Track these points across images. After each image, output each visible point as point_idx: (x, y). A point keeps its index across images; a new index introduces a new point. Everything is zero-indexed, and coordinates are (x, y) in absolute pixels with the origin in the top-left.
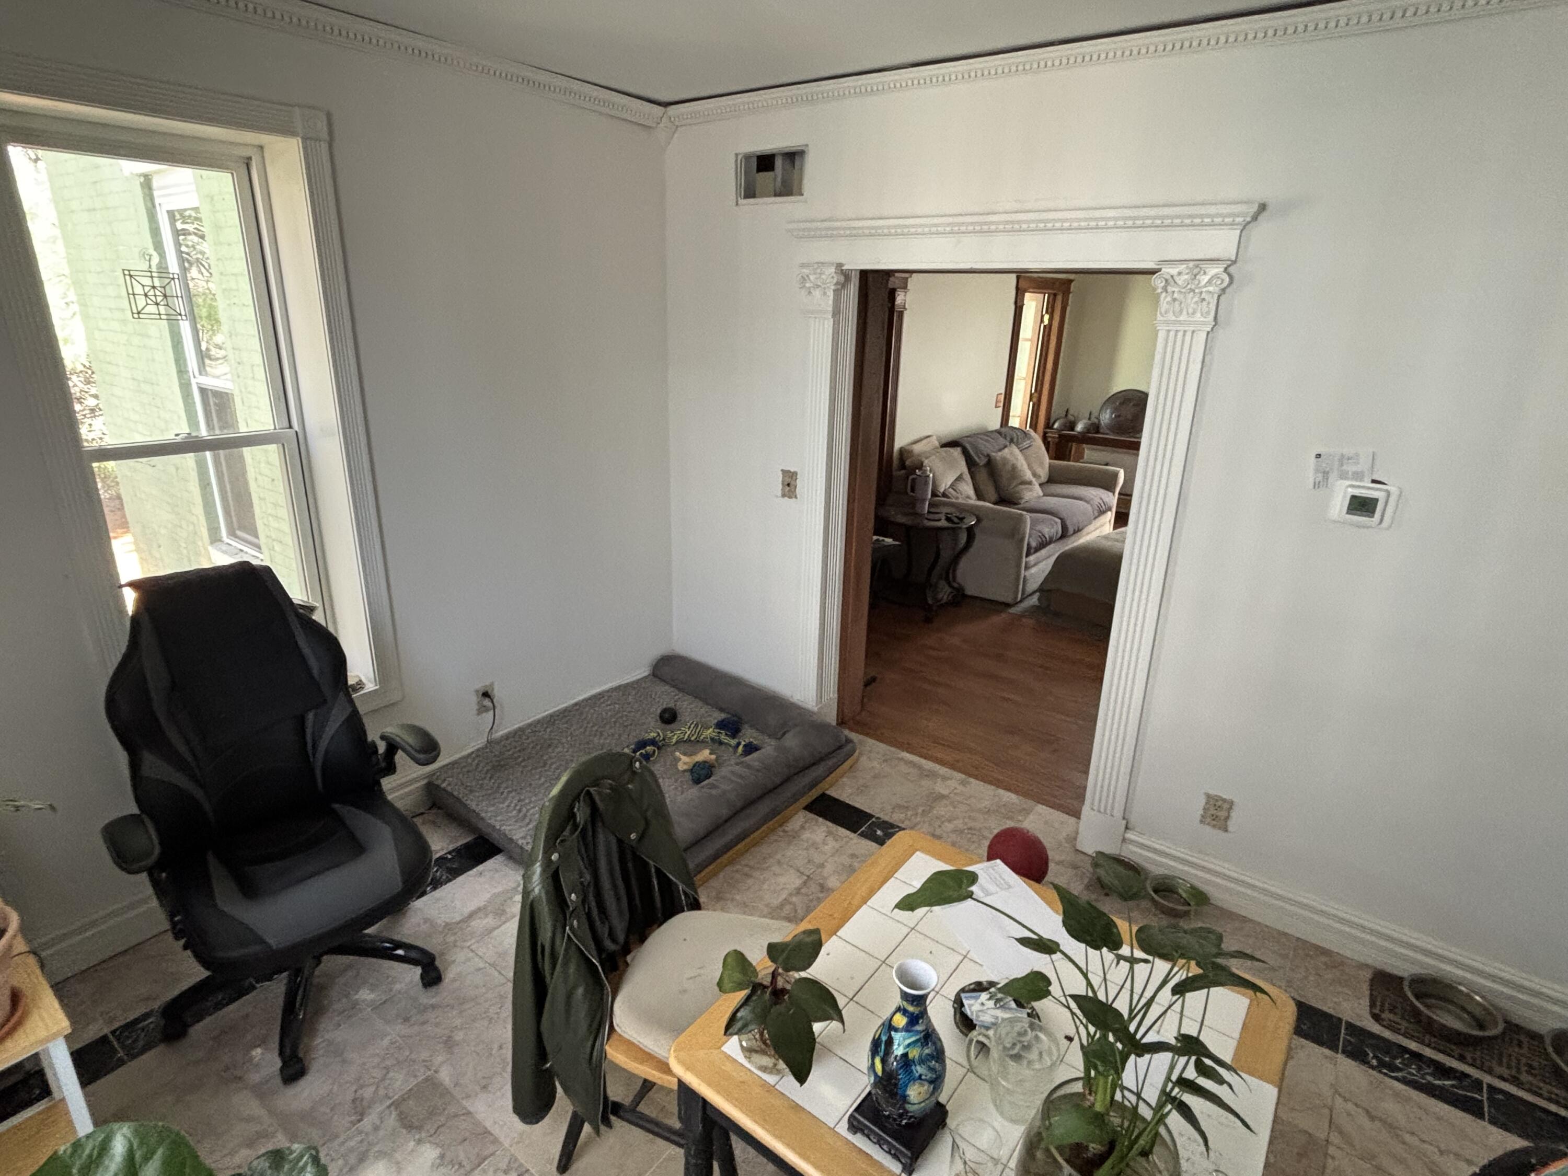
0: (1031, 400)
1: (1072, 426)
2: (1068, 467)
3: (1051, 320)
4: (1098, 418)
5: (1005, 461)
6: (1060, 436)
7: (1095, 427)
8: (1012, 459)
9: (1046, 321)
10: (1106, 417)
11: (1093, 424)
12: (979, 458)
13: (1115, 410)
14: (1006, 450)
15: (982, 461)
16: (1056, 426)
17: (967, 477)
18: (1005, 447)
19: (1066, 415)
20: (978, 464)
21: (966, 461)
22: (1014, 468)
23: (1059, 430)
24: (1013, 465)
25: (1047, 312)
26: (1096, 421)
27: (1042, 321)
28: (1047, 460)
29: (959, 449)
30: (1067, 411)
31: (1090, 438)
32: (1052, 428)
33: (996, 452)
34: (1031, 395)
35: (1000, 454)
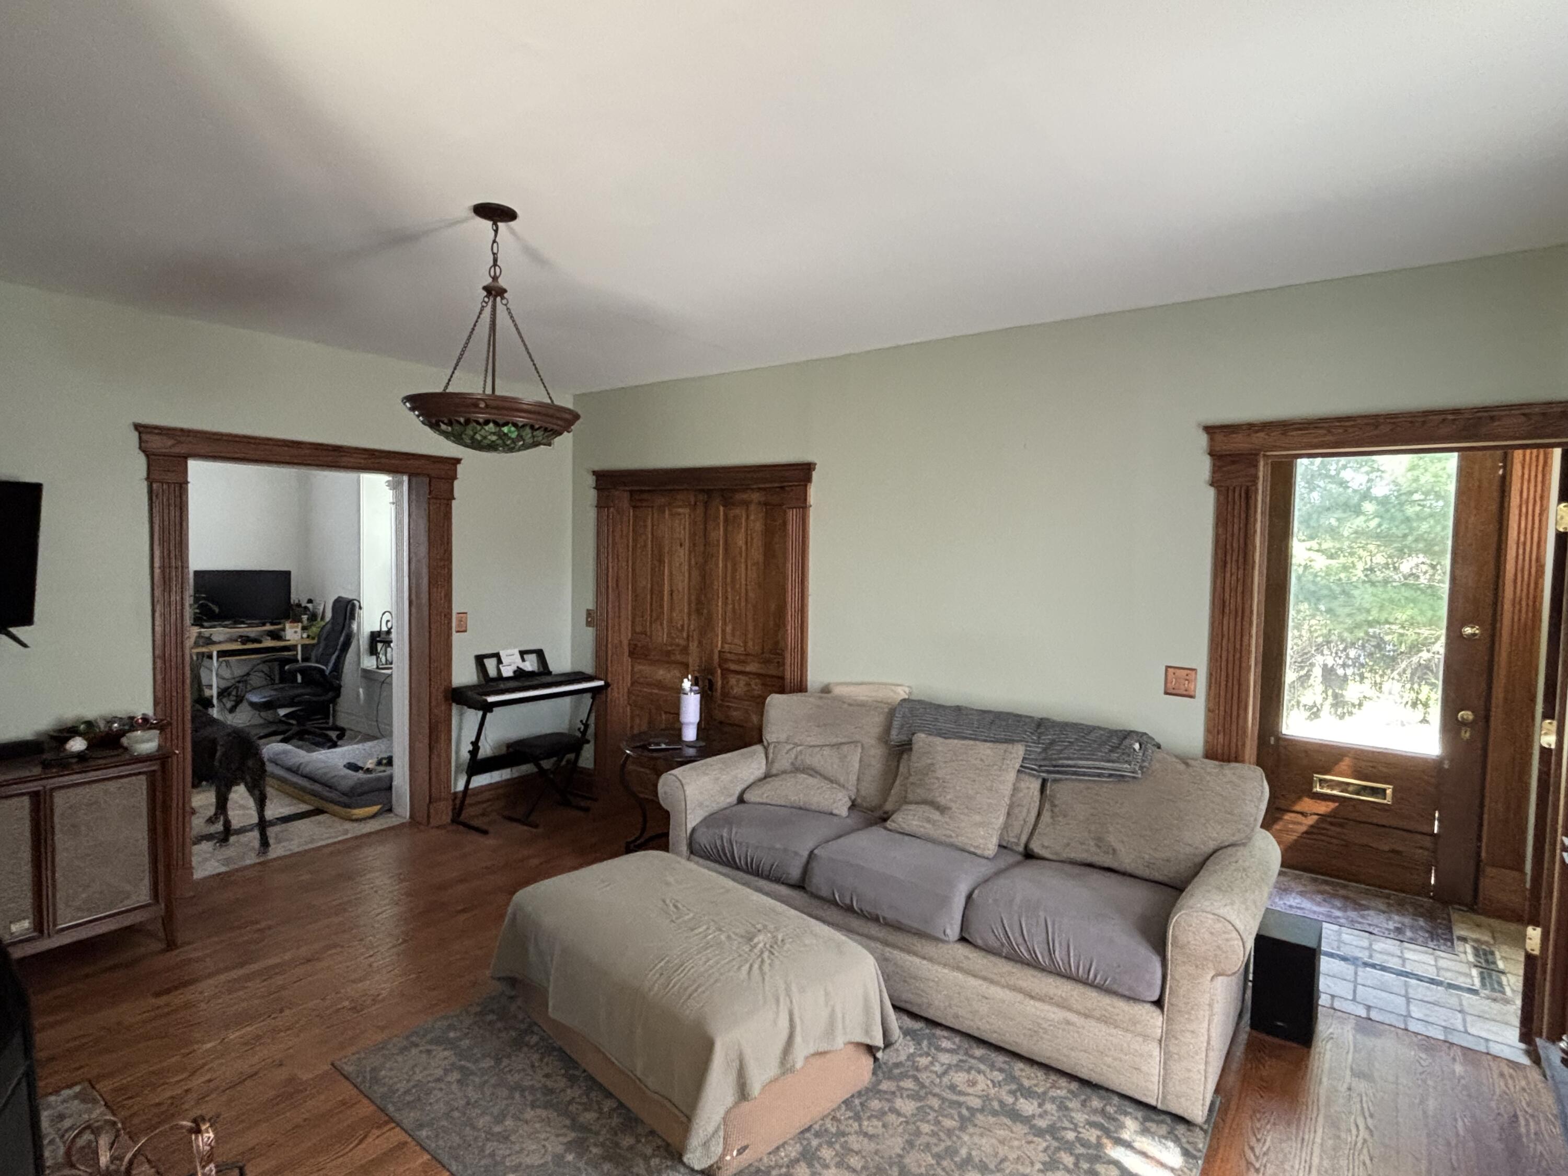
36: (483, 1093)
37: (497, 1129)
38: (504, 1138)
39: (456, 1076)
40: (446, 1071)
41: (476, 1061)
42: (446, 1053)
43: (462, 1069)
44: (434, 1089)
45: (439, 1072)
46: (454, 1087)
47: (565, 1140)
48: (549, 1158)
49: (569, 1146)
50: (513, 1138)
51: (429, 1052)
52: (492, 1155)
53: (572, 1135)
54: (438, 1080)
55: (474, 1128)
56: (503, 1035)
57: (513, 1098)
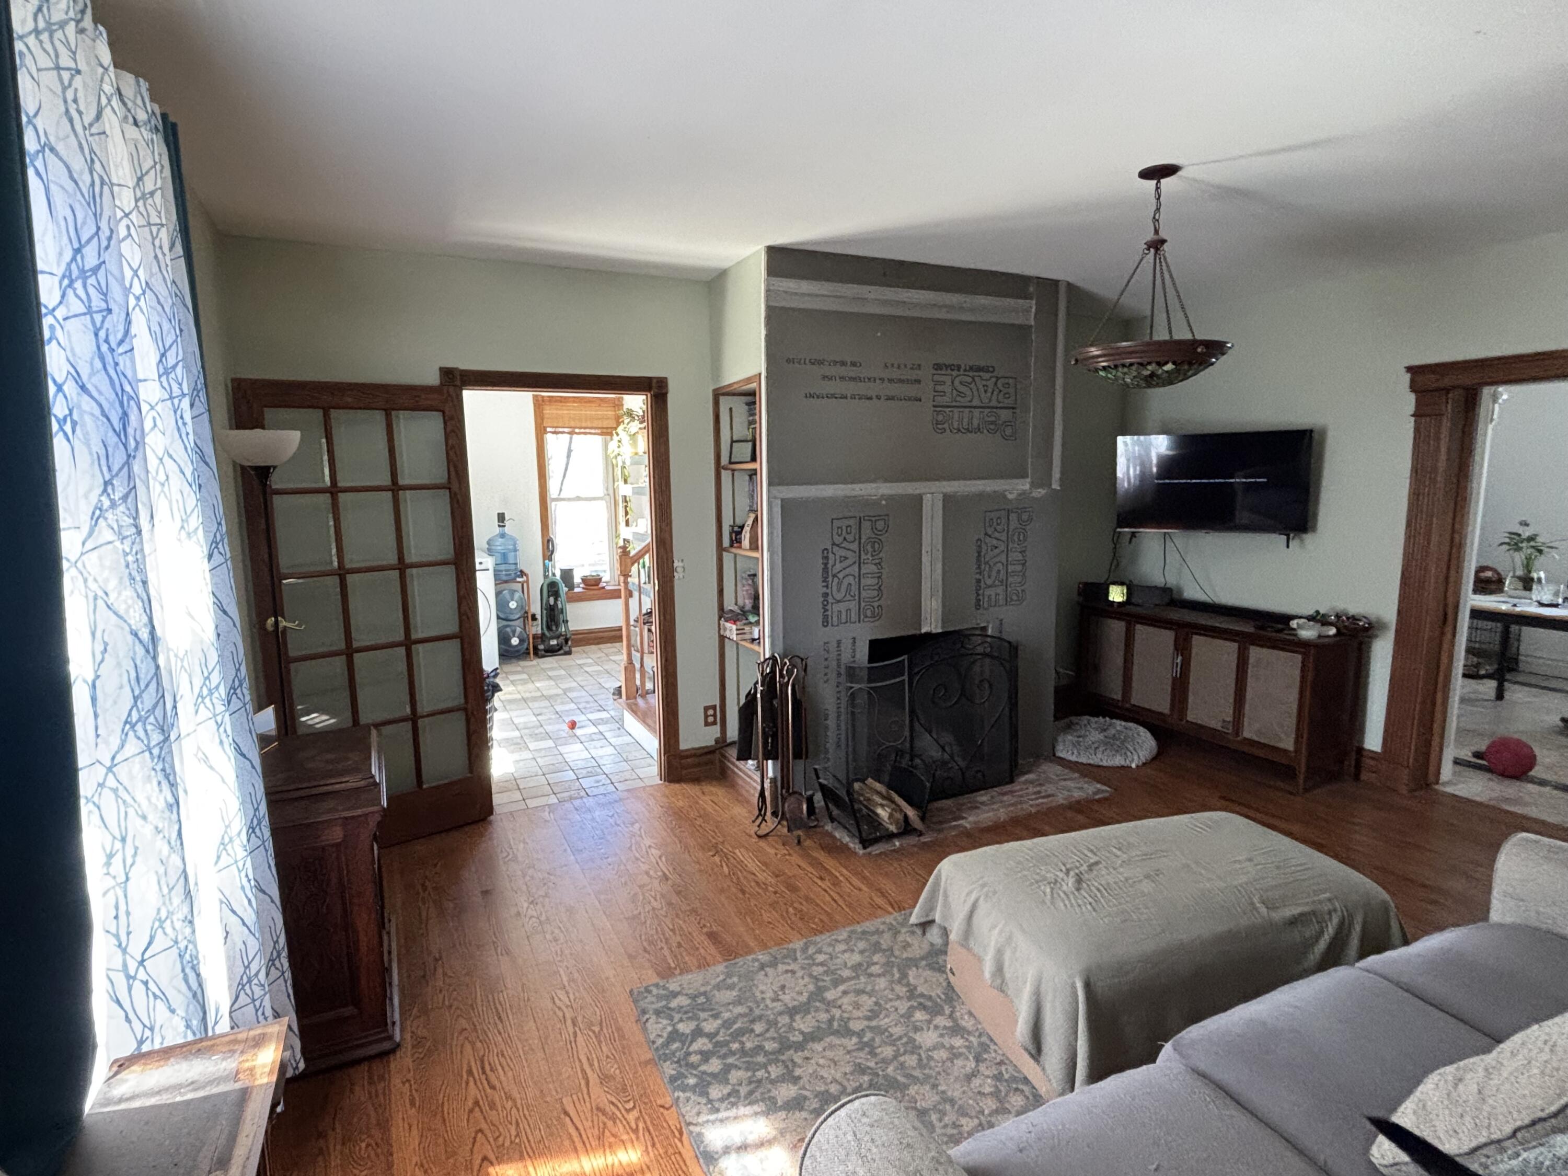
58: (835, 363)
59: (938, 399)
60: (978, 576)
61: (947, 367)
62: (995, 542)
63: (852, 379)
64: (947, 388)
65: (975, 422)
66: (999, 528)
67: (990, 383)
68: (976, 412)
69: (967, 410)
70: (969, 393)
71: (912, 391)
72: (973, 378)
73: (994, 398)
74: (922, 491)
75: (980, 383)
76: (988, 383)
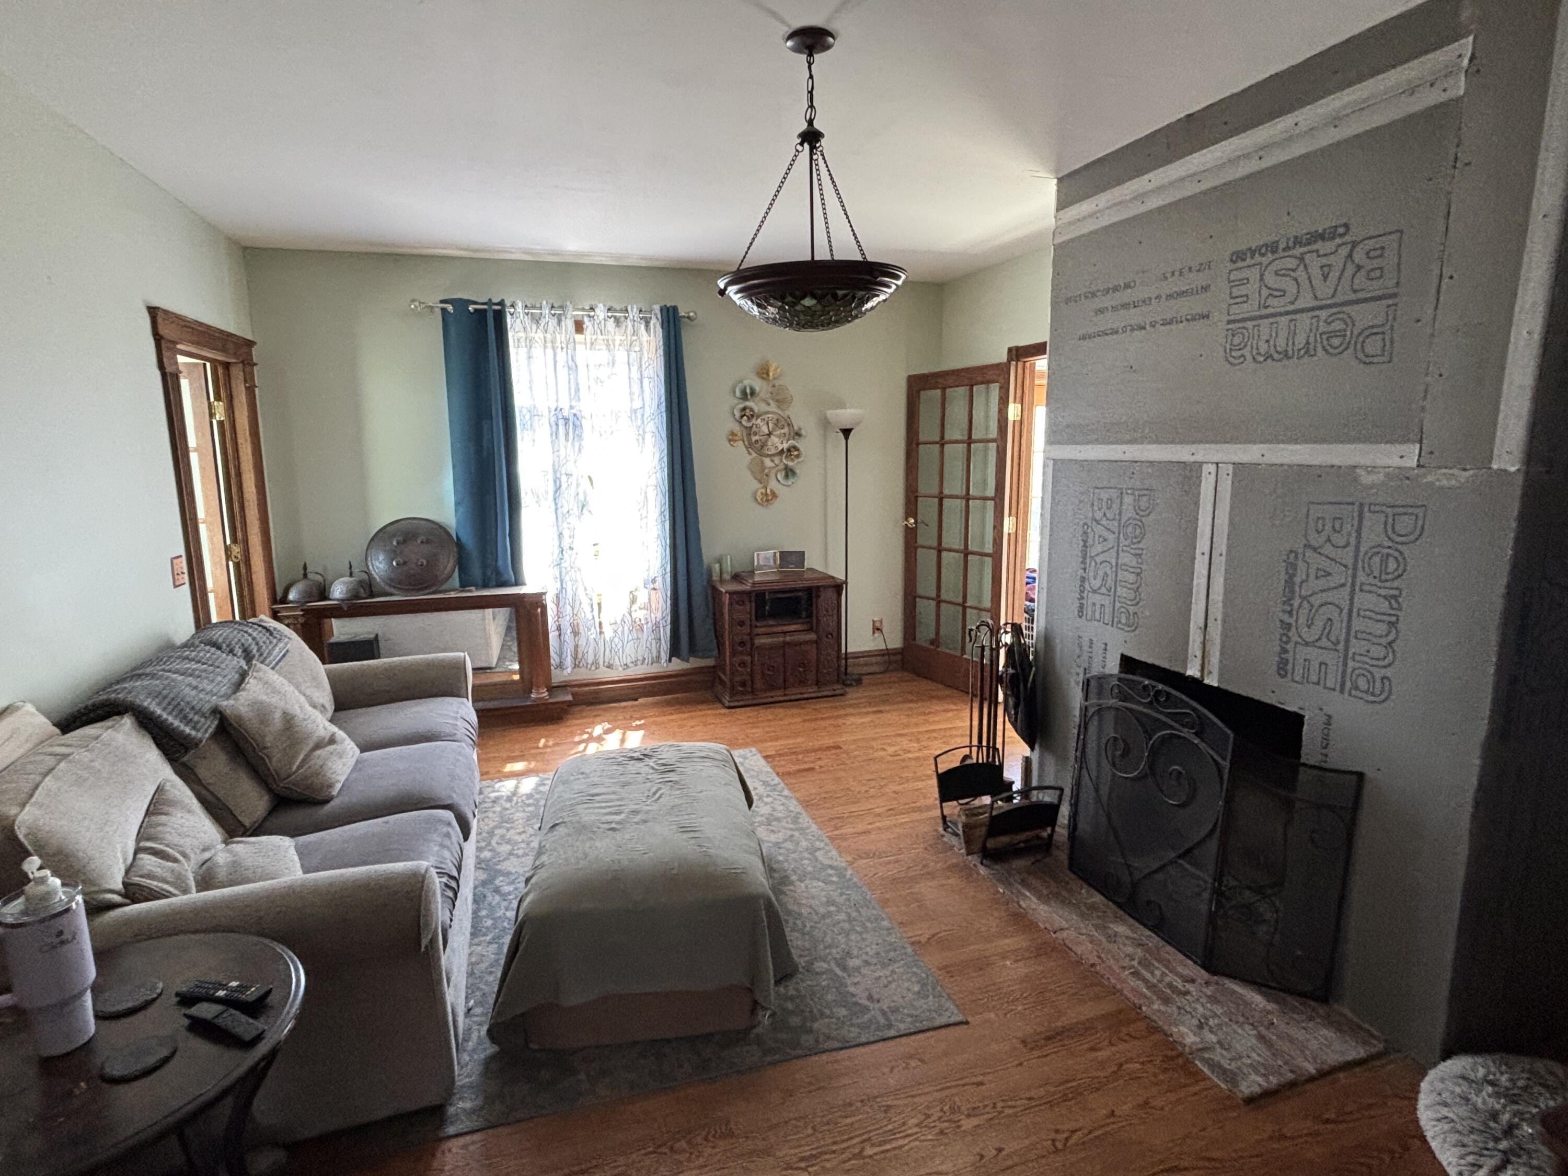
0: (228, 557)
1: (323, 592)
2: (363, 672)
3: (230, 409)
4: (368, 573)
5: (263, 713)
6: (307, 612)
7: (367, 586)
8: (274, 700)
9: (220, 415)
10: (379, 566)
11: (361, 583)
12: (188, 722)
13: (393, 554)
14: (252, 684)
15: (203, 731)
16: (292, 596)
17: (180, 790)
18: (243, 675)
19: (305, 575)
20: (196, 744)
21: (159, 745)
22: (289, 721)
23: (301, 603)
24: (285, 714)
25: (218, 398)
26: (365, 576)
27: (212, 415)
28: (320, 669)
29: (127, 722)
30: (305, 568)
31: (362, 606)
32: (284, 600)
33: (227, 697)
34: (227, 549)
35: (242, 695)
36: (833, 939)
37: (832, 908)
38: (830, 902)
39: (853, 963)
40: (857, 969)
41: (830, 971)
42: (852, 989)
43: (844, 969)
44: (872, 957)
45: (865, 971)
46: (855, 952)
47: (792, 888)
48: (807, 882)
49: (792, 883)
50: (824, 899)
51: (870, 998)
52: (841, 894)
53: (785, 889)
54: (867, 963)
55: (849, 915)
56: (792, 992)
57: (811, 927)
58: (1107, 291)
59: (1235, 309)
60: (1286, 617)
61: (1253, 252)
62: (1325, 564)
63: (1125, 306)
64: (1252, 288)
65: (1300, 340)
66: (1336, 538)
67: (1337, 261)
68: (1305, 320)
69: (1284, 320)
70: (1291, 288)
71: (1195, 305)
72: (1301, 259)
73: (1346, 281)
74: (1199, 458)
75: (1314, 264)
76: (1331, 260)
